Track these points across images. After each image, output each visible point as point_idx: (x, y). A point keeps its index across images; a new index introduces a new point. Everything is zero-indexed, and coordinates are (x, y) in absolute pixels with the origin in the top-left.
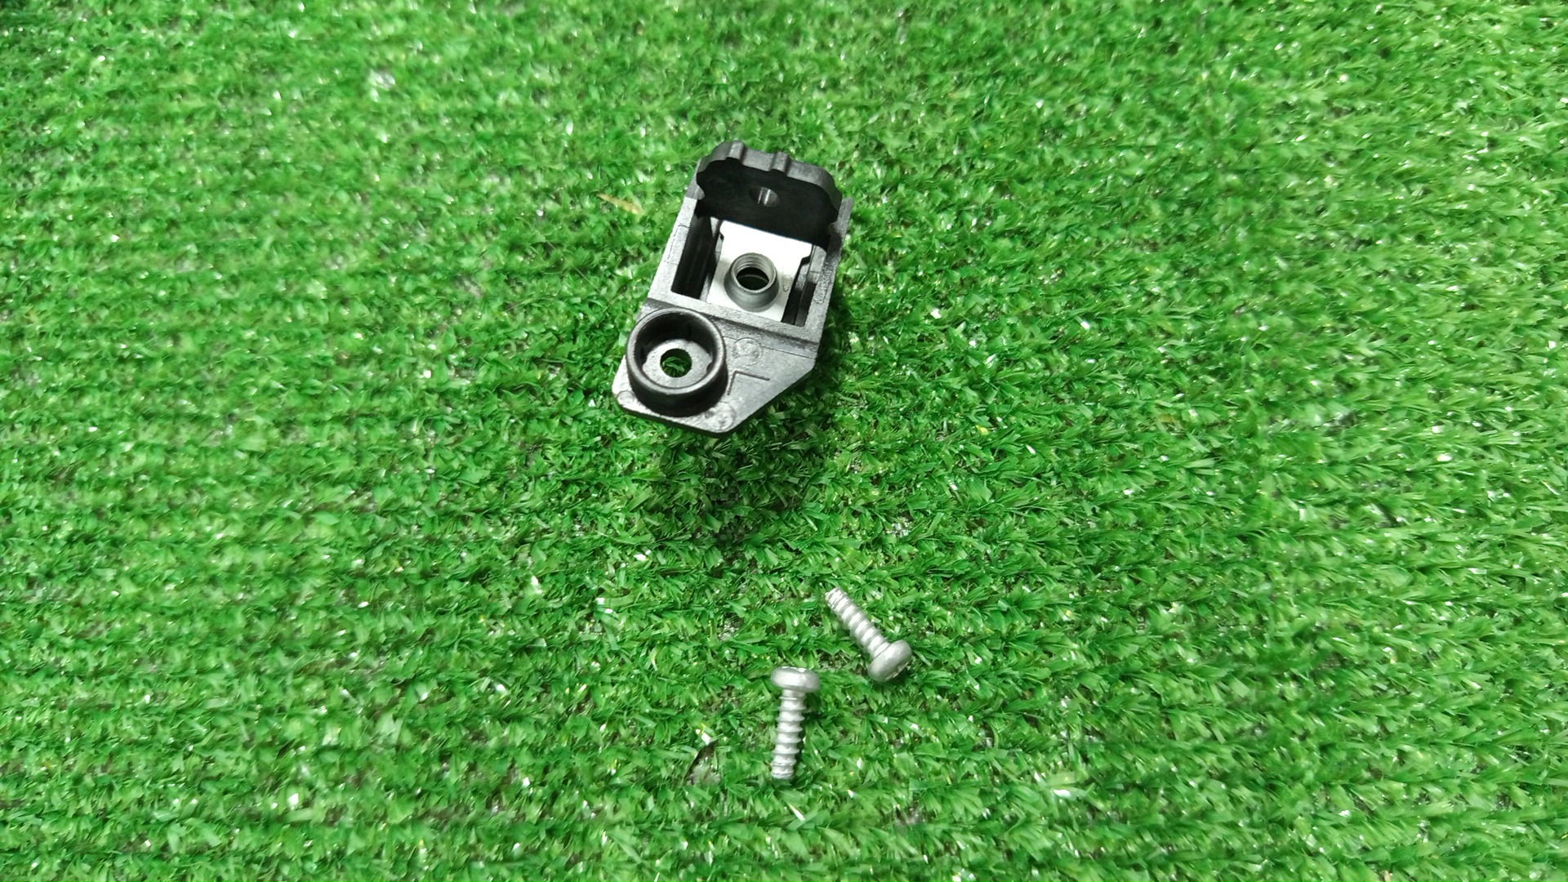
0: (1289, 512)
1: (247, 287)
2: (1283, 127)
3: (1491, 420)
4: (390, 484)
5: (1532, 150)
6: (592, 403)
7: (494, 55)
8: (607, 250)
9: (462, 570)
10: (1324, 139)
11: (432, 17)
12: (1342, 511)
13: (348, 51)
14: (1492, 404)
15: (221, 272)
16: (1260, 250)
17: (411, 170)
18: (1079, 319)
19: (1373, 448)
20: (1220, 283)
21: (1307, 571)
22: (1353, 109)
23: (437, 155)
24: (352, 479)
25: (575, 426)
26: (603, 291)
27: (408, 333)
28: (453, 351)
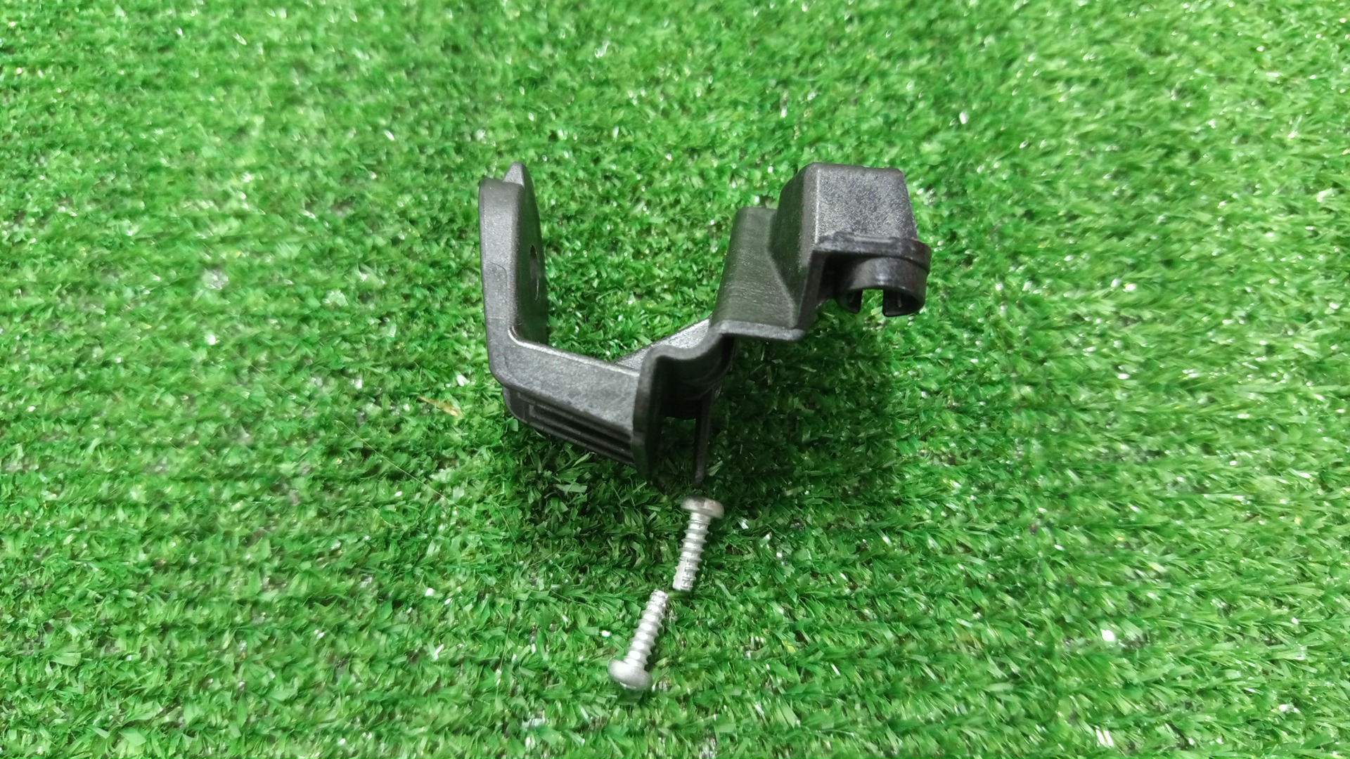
0: (1084, 736)
1: (70, 491)
2: (1075, 340)
3: (1279, 634)
4: (199, 700)
5: (1306, 356)
6: (400, 615)
7: (326, 256)
8: (424, 456)
10: (1115, 350)
11: (265, 218)
12: (1136, 736)
13: (184, 250)
14: (1280, 617)
15: (46, 474)
16: (1054, 466)
17: (236, 372)
19: (1166, 669)
20: (1017, 500)
22: (1140, 318)
23: (263, 357)
24: (162, 695)
25: (383, 640)
26: (417, 496)
27: (224, 541)
28: (268, 560)
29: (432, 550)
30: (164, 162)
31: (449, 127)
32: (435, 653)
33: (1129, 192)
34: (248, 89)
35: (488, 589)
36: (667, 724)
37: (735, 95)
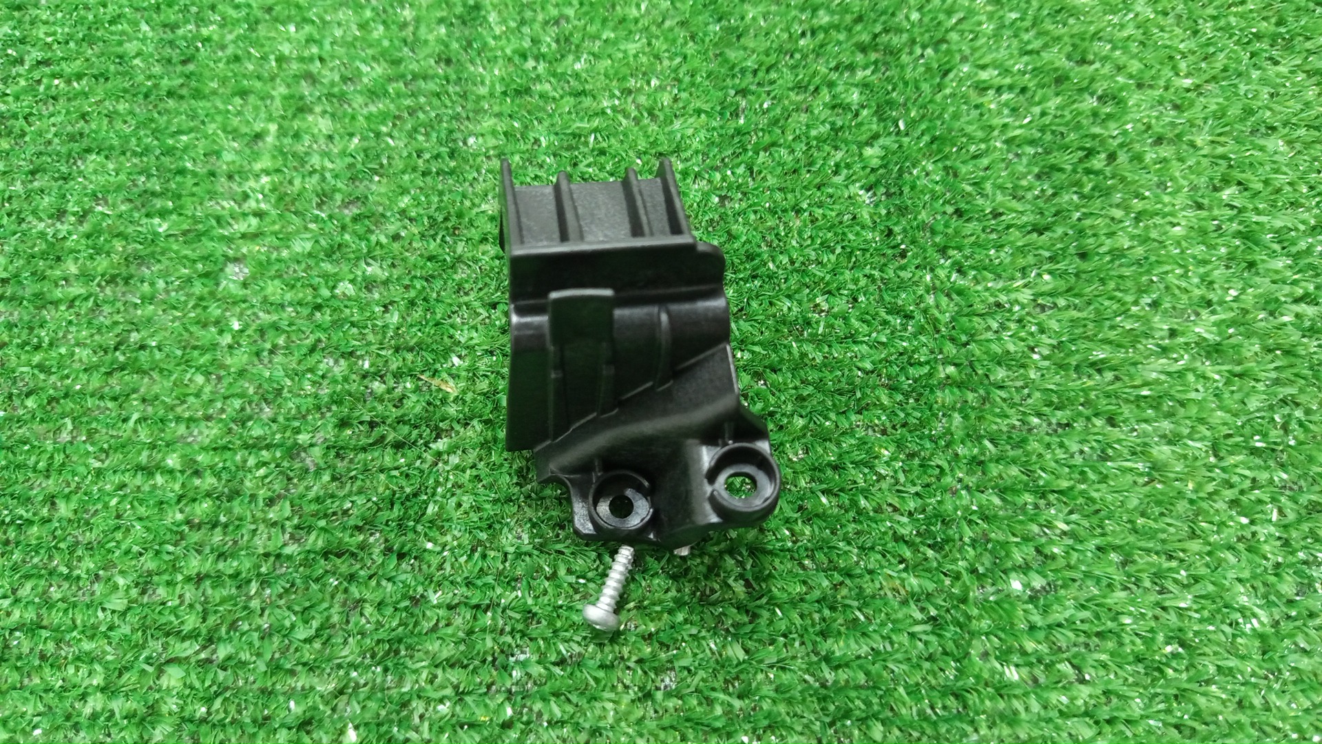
0: (993, 671)
1: (116, 458)
2: (995, 325)
3: (1169, 585)
4: (230, 639)
5: (1205, 339)
6: (404, 565)
7: (334, 251)
8: (424, 428)
10: (1032, 334)
11: (281, 216)
12: (1039, 672)
13: (209, 245)
14: (1170, 569)
15: (92, 444)
16: (973, 436)
17: (258, 354)
19: (1067, 614)
20: (938, 466)
21: (1010, 724)
22: (1055, 306)
23: (281, 341)
24: (198, 635)
25: (389, 587)
26: (418, 463)
27: (250, 502)
28: (288, 519)
29: (432, 509)
30: (189, 165)
31: (443, 135)
32: (434, 598)
33: (1050, 192)
34: (262, 99)
35: (480, 543)
36: (634, 658)
37: (698, 104)
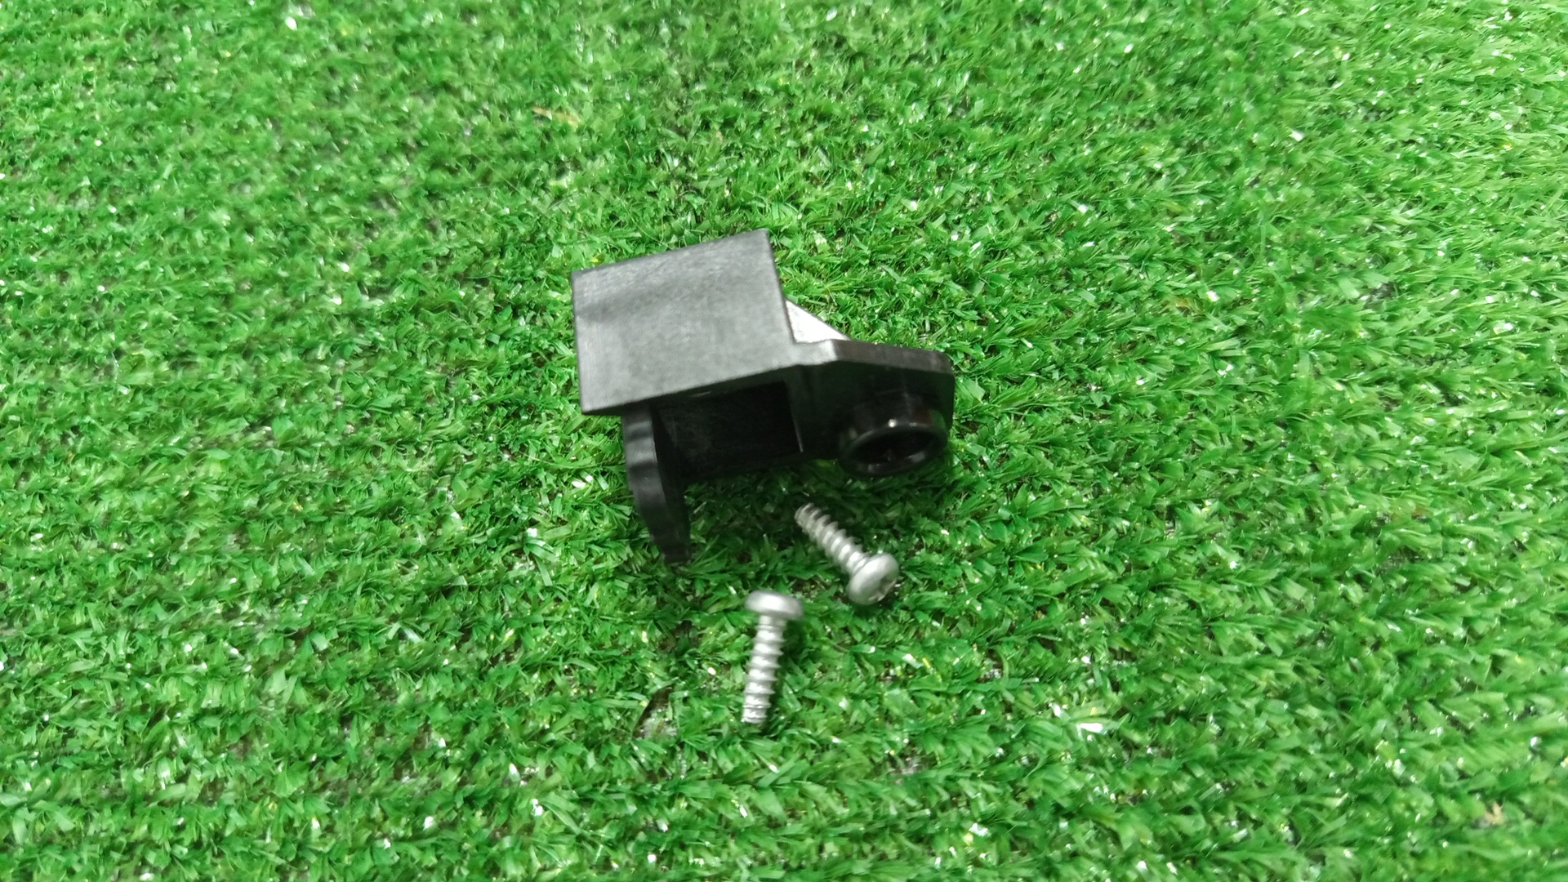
9: (371, 504)
18: (1074, 203)
